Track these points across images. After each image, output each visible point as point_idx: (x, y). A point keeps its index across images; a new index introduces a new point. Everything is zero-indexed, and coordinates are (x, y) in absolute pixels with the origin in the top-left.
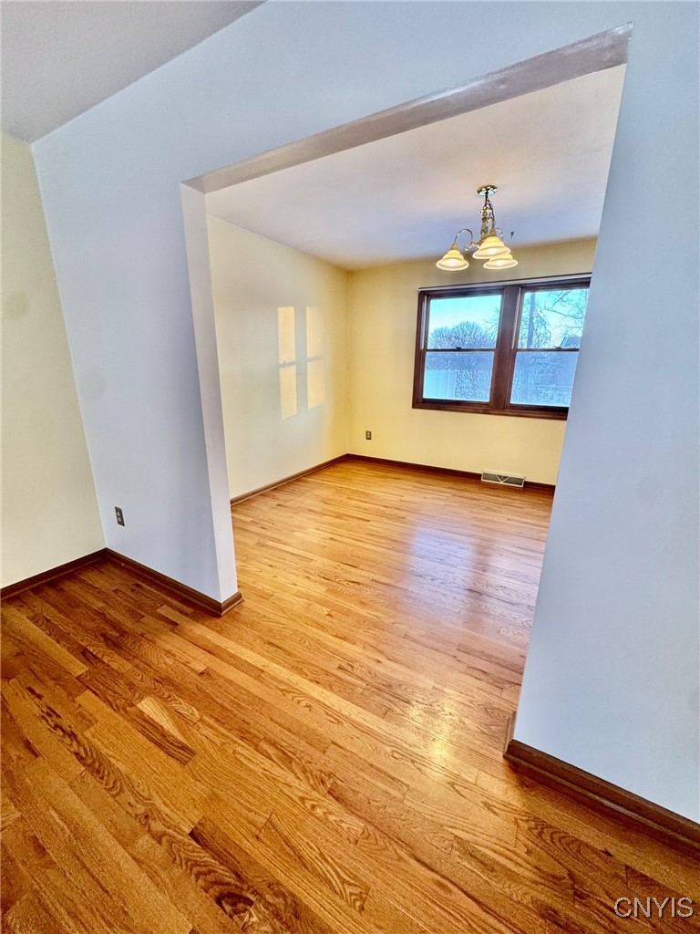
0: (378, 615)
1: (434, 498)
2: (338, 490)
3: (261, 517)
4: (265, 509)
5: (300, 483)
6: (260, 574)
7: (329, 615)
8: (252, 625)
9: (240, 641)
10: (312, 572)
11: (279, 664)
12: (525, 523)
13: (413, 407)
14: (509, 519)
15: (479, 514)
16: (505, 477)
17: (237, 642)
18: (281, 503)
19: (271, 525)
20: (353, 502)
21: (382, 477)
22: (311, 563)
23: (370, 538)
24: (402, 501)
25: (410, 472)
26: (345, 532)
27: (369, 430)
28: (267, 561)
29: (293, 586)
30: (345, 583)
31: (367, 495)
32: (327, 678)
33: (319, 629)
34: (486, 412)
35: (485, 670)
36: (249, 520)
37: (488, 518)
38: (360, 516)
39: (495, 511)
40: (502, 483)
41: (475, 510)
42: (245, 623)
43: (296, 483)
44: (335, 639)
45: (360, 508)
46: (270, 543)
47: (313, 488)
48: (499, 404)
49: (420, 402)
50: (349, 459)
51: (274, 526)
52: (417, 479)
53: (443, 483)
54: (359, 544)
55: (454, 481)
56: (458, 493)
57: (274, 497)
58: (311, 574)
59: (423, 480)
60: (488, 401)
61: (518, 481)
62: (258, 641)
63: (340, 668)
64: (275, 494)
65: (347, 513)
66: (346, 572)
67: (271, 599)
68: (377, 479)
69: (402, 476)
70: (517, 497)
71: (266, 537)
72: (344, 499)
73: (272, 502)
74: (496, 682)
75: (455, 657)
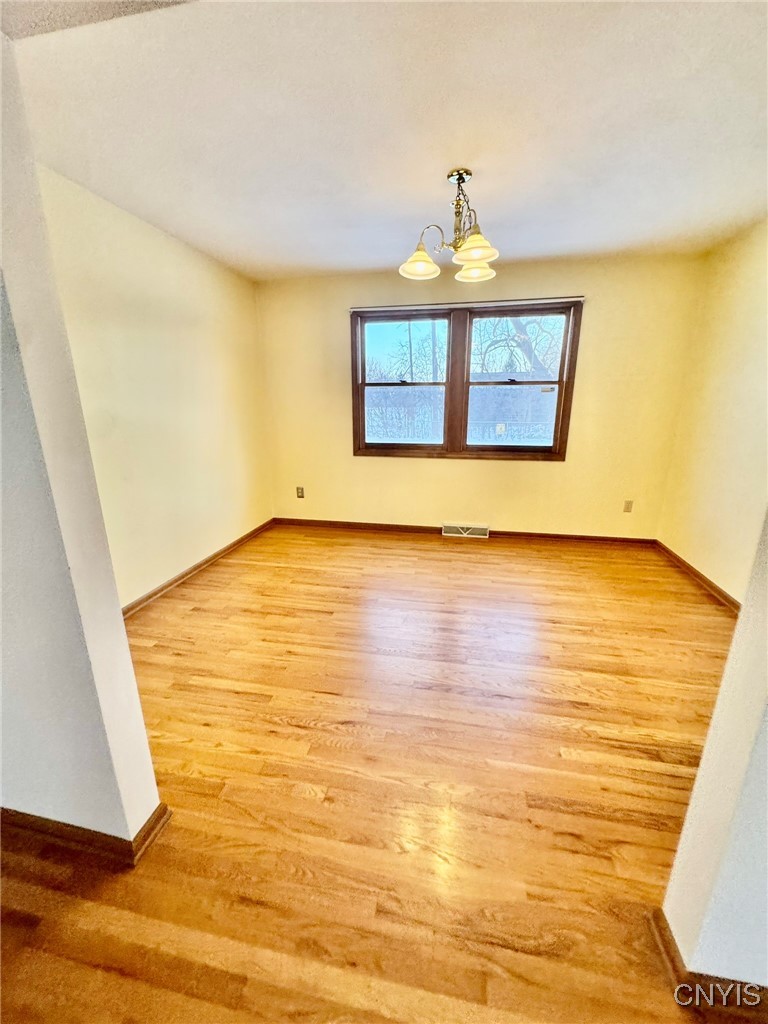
0: (401, 774)
1: (400, 566)
2: (278, 573)
3: (170, 636)
4: (172, 619)
5: (217, 569)
6: (190, 746)
7: (328, 799)
8: (202, 867)
9: (182, 916)
10: (276, 719)
11: (272, 946)
12: (508, 583)
13: (355, 454)
14: (493, 582)
15: (458, 579)
16: (468, 529)
17: (176, 922)
18: (197, 605)
19: (188, 647)
20: (302, 587)
21: (327, 545)
22: (271, 704)
23: (342, 640)
24: (363, 575)
25: (359, 534)
26: (306, 638)
27: (301, 486)
28: (195, 715)
29: (254, 757)
30: (332, 727)
31: (317, 573)
32: (365, 944)
33: (320, 834)
34: (441, 456)
35: (576, 832)
36: (151, 643)
37: (470, 583)
38: (317, 608)
39: (472, 572)
40: (465, 535)
41: (451, 575)
42: (183, 867)
43: (212, 569)
44: (351, 847)
45: (312, 594)
46: (196, 680)
47: (239, 575)
48: (455, 445)
49: (362, 448)
50: (276, 524)
51: (196, 648)
52: (371, 542)
53: (401, 543)
54: (330, 652)
55: (413, 540)
56: (423, 554)
57: (183, 597)
58: (275, 723)
59: (379, 543)
60: (442, 443)
61: (482, 531)
62: (219, 903)
63: (381, 911)
64: (185, 591)
65: (300, 606)
66: (328, 706)
67: (222, 795)
68: (321, 549)
69: (351, 541)
70: (487, 550)
71: (186, 670)
72: (287, 583)
73: (185, 607)
74: (598, 848)
75: (530, 821)
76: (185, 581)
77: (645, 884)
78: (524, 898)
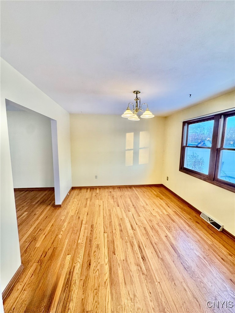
16: (212, 220)
34: (205, 180)
35: (46, 256)
40: (209, 222)
49: (182, 169)
58: (79, 210)
60: (208, 174)
71: (91, 198)
74: (41, 260)
75: (51, 248)
76: (120, 187)
77: (30, 268)
78: (36, 246)
